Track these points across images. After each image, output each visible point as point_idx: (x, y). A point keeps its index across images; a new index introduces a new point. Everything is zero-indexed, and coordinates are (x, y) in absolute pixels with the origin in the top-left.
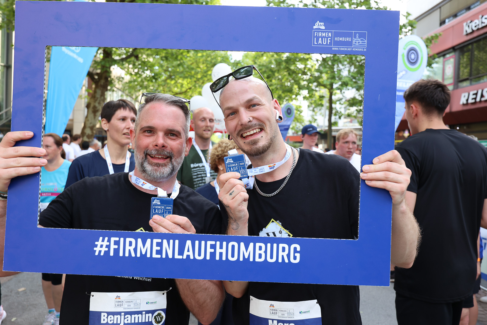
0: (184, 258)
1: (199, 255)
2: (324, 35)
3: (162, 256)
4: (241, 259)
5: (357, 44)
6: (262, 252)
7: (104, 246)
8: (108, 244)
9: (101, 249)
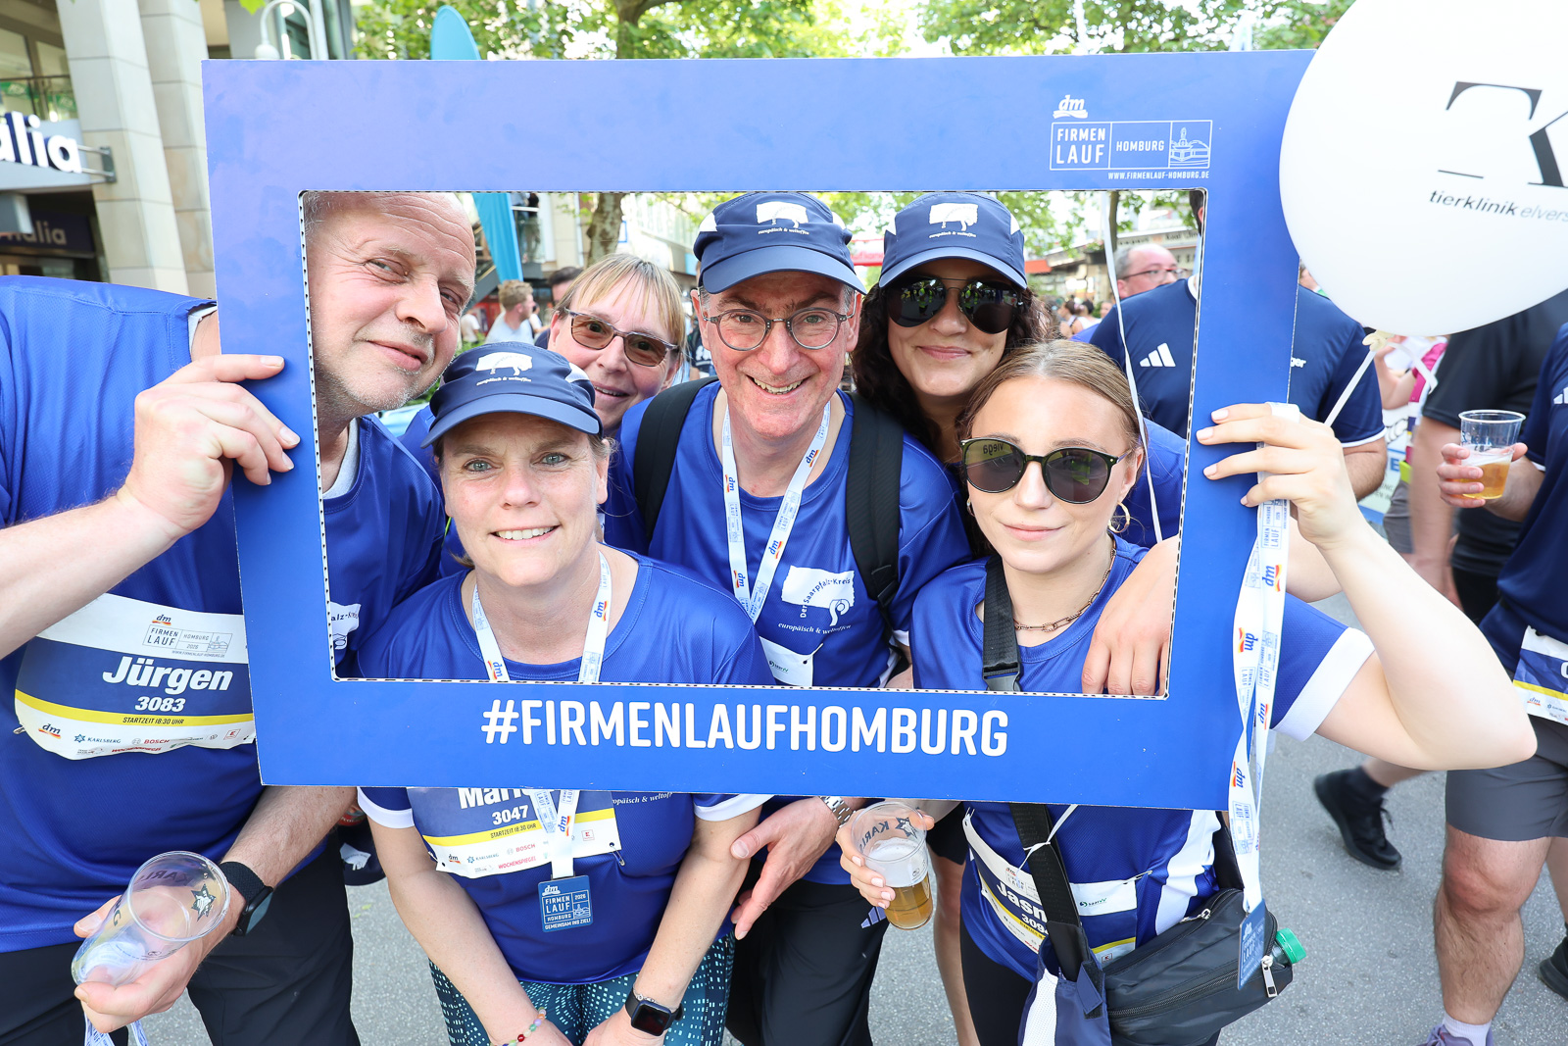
0: (709, 746)
1: (749, 738)
2: (1084, 135)
3: (653, 742)
4: (856, 747)
5: (1182, 158)
6: (909, 730)
7: (507, 722)
8: (516, 715)
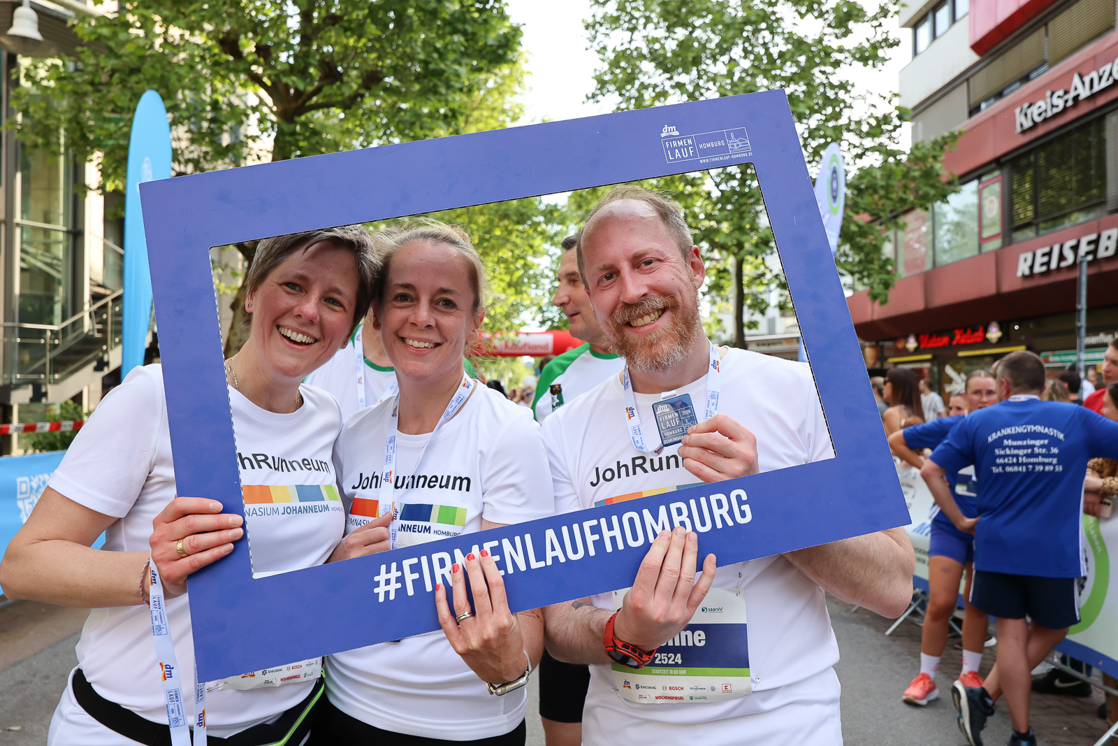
0: (548, 564)
1: (575, 551)
2: (680, 143)
3: (506, 571)
5: (736, 148)
6: (684, 517)
7: (393, 581)
8: (399, 574)
9: (387, 588)
